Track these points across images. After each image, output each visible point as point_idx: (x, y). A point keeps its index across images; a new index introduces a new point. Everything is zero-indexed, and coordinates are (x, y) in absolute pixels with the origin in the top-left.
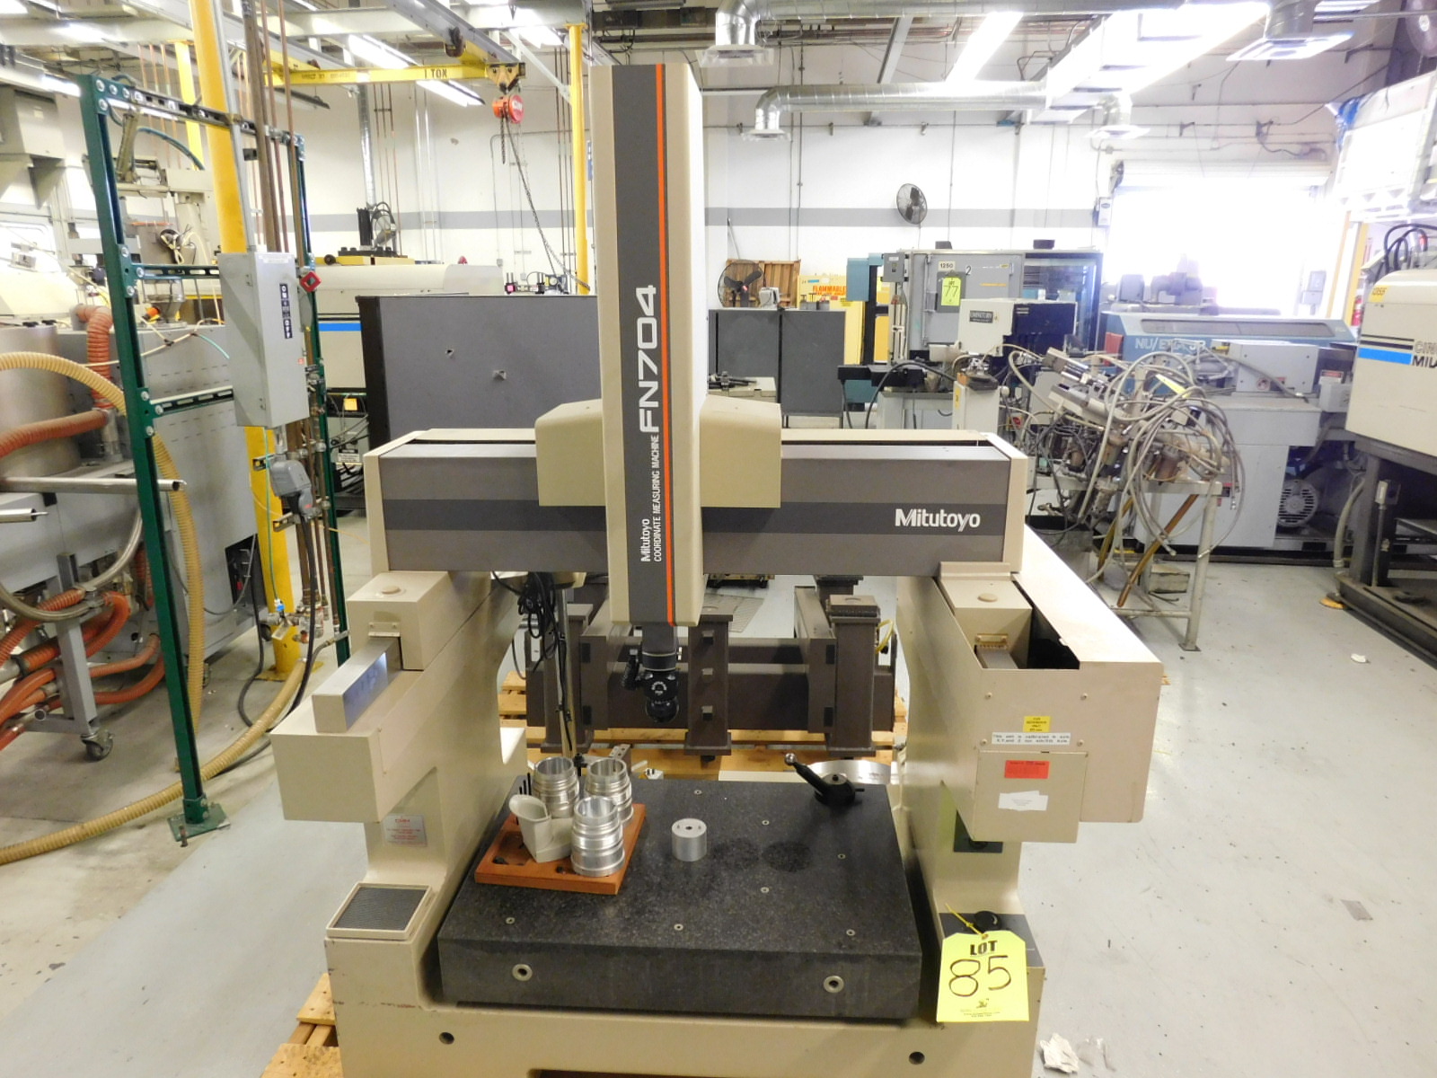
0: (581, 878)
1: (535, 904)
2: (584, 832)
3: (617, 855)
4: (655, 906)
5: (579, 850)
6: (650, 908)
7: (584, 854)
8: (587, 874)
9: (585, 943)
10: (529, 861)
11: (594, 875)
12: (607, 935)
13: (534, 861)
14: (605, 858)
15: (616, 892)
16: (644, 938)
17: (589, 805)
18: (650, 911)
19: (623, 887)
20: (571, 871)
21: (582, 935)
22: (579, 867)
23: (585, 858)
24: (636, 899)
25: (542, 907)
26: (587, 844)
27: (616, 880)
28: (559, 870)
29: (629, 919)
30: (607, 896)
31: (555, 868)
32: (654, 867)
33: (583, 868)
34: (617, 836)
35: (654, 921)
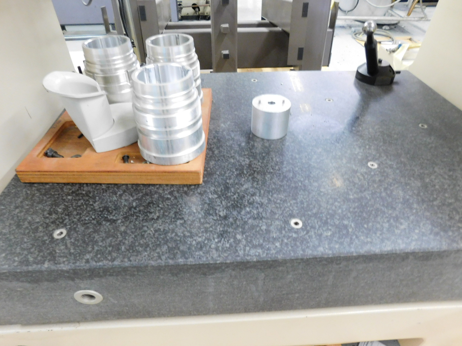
0: (153, 168)
1: (96, 205)
2: (149, 107)
3: (197, 135)
4: (253, 195)
5: (146, 133)
6: (247, 197)
7: (154, 137)
8: (161, 162)
9: (171, 262)
10: (88, 152)
11: (170, 162)
12: (201, 247)
13: (94, 150)
14: (181, 140)
15: (201, 181)
16: (255, 247)
17: (153, 74)
18: (250, 204)
19: (208, 173)
20: (140, 159)
21: (165, 248)
22: (149, 153)
23: (156, 141)
24: (227, 188)
25: (106, 208)
26: (157, 121)
27: (198, 166)
28: (125, 159)
29: (226, 218)
30: (189, 186)
31: (121, 156)
32: (236, 148)
33: (154, 154)
34: (195, 111)
35: (259, 217)
